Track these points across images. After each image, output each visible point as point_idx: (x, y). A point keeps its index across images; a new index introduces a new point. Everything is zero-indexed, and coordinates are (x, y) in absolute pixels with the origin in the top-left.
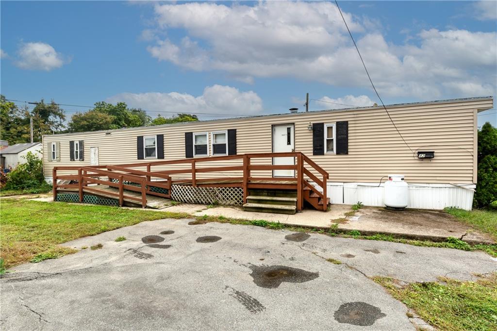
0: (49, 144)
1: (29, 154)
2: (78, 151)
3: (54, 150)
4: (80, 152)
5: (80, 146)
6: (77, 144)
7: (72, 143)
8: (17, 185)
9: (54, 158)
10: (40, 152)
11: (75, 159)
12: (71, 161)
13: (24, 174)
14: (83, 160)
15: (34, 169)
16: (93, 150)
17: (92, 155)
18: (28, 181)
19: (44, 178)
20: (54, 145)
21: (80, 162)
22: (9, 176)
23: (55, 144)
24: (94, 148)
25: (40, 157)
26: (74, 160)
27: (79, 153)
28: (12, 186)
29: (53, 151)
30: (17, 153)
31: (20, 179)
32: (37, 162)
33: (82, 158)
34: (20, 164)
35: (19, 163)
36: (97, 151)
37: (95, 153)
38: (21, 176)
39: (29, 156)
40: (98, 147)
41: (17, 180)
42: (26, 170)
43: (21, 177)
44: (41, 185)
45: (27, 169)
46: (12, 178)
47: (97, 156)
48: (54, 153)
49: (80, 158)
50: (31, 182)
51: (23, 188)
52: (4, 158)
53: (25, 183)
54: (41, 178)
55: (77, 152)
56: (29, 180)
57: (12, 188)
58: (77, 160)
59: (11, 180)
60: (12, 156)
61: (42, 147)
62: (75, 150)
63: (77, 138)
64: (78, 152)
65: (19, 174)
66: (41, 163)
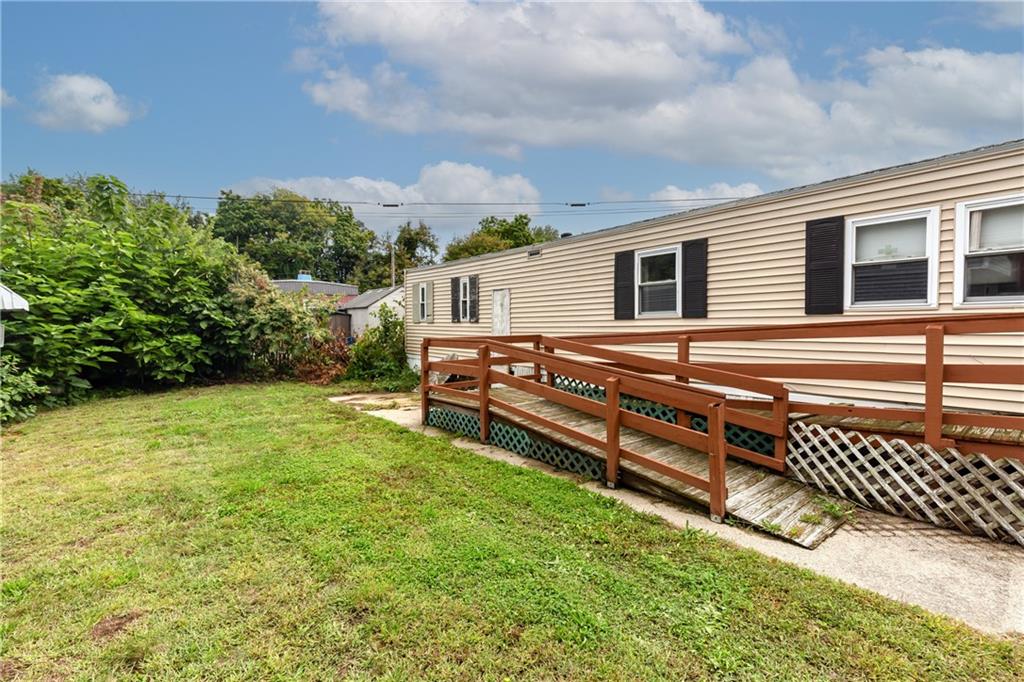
0: (416, 286)
1: (383, 308)
2: (468, 299)
3: (423, 300)
4: (471, 302)
5: (471, 289)
6: (465, 285)
7: (455, 282)
8: (364, 370)
9: (423, 316)
10: (400, 304)
11: (462, 320)
12: (453, 322)
13: (375, 348)
14: (477, 322)
15: (390, 339)
16: (498, 296)
17: (497, 309)
18: (381, 363)
19: (406, 358)
20: (423, 289)
21: (469, 325)
22: (352, 351)
23: (424, 286)
24: (500, 292)
25: (400, 313)
26: (459, 322)
27: (468, 302)
28: (356, 372)
29: (421, 302)
30: (366, 308)
31: (369, 359)
32: (395, 324)
33: (475, 316)
34: (370, 328)
35: (367, 326)
36: (507, 300)
37: (502, 305)
38: (371, 351)
39: (384, 310)
40: (509, 289)
41: (364, 361)
42: (377, 341)
43: (370, 354)
44: (400, 372)
45: (380, 338)
46: (357, 355)
47: (507, 311)
48: (423, 305)
49: (471, 317)
50: (385, 365)
51: (373, 377)
52: (350, 316)
53: (376, 367)
54: (401, 358)
55: (465, 302)
56: (382, 360)
57: (356, 376)
58: (465, 320)
59: (355, 360)
60: (360, 312)
61: (403, 294)
62: (462, 299)
63: (464, 270)
64: (466, 304)
65: (368, 347)
66: (402, 328)
